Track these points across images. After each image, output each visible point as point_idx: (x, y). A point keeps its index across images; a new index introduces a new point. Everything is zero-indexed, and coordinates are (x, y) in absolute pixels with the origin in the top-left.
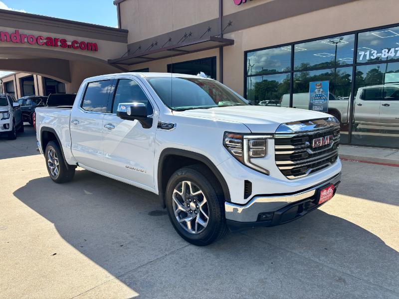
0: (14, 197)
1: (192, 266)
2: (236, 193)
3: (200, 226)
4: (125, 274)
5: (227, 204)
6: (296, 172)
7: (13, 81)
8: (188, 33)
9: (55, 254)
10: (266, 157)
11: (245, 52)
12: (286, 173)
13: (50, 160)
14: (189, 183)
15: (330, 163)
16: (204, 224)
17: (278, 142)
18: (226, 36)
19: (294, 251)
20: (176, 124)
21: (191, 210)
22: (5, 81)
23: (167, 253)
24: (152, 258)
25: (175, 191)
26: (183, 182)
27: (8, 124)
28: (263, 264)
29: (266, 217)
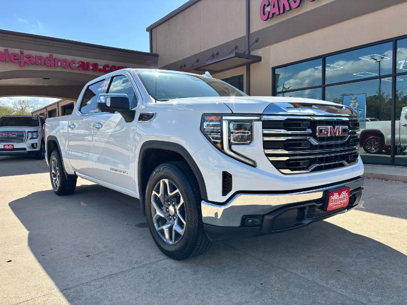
0: (9, 207)
1: (159, 281)
2: (213, 188)
3: (177, 234)
4: (73, 287)
5: (203, 203)
6: (293, 165)
7: (56, 109)
8: (215, 53)
9: (10, 261)
10: (252, 144)
11: (272, 68)
12: (278, 165)
13: (53, 171)
14: (166, 181)
15: (345, 162)
16: (181, 231)
17: (267, 125)
18: (253, 53)
19: (295, 272)
20: (156, 113)
21: (170, 215)
22: (49, 109)
23: (136, 266)
24: (115, 271)
25: (154, 193)
26: (161, 181)
27: (37, 144)
28: (250, 284)
29: (254, 222)
